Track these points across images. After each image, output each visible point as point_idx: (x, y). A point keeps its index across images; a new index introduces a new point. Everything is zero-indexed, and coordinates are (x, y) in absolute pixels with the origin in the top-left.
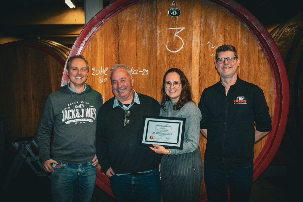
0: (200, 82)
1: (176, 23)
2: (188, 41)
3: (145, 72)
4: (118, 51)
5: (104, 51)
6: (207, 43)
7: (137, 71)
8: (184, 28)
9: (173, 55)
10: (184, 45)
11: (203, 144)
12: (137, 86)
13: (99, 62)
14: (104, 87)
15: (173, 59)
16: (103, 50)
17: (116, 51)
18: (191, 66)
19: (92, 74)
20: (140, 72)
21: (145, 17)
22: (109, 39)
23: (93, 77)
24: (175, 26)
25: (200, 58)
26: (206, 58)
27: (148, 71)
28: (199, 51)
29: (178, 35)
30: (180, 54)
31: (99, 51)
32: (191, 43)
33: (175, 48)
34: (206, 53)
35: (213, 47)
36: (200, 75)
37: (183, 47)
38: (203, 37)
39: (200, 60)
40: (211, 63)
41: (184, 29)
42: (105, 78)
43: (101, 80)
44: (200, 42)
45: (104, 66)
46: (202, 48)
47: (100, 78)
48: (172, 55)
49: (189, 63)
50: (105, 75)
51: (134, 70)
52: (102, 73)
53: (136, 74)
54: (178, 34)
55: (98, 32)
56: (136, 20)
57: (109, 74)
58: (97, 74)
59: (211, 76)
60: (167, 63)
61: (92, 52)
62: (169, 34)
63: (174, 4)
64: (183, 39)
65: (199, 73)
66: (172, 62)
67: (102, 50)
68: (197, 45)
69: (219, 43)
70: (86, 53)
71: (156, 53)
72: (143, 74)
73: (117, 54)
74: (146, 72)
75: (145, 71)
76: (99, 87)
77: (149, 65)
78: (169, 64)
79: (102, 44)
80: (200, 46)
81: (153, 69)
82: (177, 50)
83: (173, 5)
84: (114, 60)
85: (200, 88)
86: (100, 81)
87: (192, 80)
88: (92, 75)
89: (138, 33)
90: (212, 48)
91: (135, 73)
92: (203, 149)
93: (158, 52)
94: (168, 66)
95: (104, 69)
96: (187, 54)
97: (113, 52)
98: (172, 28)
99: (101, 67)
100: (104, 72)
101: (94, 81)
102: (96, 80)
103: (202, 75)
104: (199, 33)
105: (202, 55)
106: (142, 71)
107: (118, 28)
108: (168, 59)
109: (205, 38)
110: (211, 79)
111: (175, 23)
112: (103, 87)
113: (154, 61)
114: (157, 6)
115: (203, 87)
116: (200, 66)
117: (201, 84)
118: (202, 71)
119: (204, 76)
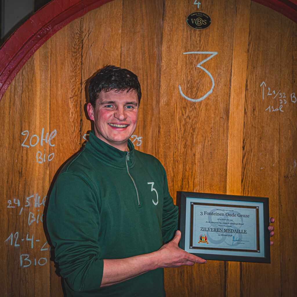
0: (244, 163)
1: (200, 41)
2: (223, 80)
3: (135, 140)
4: (81, 95)
5: (49, 94)
6: (259, 86)
8: (216, 53)
9: (193, 106)
10: (214, 87)
13: (38, 116)
14: (48, 172)
15: (193, 114)
16: (49, 92)
17: (77, 96)
18: (228, 129)
19: (23, 145)
21: (139, 26)
22: (62, 68)
23: (25, 152)
24: (198, 49)
25: (245, 113)
26: (256, 113)
27: (141, 138)
28: (244, 100)
29: (204, 67)
30: (207, 105)
31: (38, 93)
32: (228, 83)
33: (196, 94)
34: (257, 104)
35: (271, 92)
36: (243, 148)
37: (213, 90)
38: (252, 73)
39: (246, 118)
40: (267, 124)
41: (217, 55)
42: (50, 152)
43: (43, 157)
44: (247, 82)
45: (49, 128)
46: (249, 95)
47: (39, 154)
48: (191, 107)
49: (224, 124)
50: (50, 147)
52: (44, 141)
54: (204, 65)
55: (37, 52)
56: (120, 31)
57: (59, 145)
58: (32, 144)
59: (266, 149)
60: (180, 122)
61: (24, 95)
62: (186, 63)
63: (199, 4)
64: (213, 77)
65: (242, 143)
66: (191, 121)
67: (46, 91)
68: (240, 88)
69: (282, 84)
70: (10, 98)
71: (158, 102)
73: (79, 102)
74: (138, 140)
75: (135, 138)
76: (37, 172)
77: (144, 127)
78: (184, 125)
79: (46, 79)
80: (247, 89)
81: (153, 134)
82: (201, 96)
83: (197, 5)
84: (71, 115)
86: (40, 160)
87: (228, 158)
88: (23, 147)
89: (122, 59)
90: (268, 94)
93: (163, 100)
94: (183, 129)
95: (48, 134)
96: (222, 106)
97: (70, 96)
98: (192, 51)
99: (43, 129)
100: (48, 141)
101: (27, 161)
102: (30, 158)
103: (247, 147)
104: (245, 64)
105: (250, 108)
107: (81, 45)
108: (183, 115)
109: (256, 75)
110: (266, 155)
111: (198, 42)
112: (45, 173)
113: (153, 119)
114: (164, 4)
115: (250, 171)
116: (245, 130)
117: (246, 165)
118: (248, 141)
119: (252, 149)
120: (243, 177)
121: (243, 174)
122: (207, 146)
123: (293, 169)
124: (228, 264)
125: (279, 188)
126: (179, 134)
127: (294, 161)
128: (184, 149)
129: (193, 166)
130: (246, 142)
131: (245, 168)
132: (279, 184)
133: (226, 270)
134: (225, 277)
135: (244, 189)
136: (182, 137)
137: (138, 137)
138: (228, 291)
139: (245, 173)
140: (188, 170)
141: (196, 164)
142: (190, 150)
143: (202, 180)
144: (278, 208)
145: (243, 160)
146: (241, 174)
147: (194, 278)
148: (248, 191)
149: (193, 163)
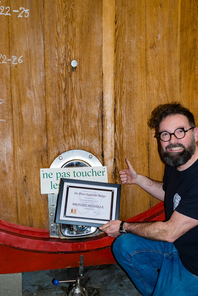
3: (23, 12)
7: (8, 9)
11: (121, 136)
12: (9, 38)
18: (102, 6)
20: (14, 11)
27: (28, 10)
36: (116, 23)
51: (3, 7)
53: (7, 14)
65: (114, 19)
72: (20, 16)
74: (26, 12)
75: (22, 10)
85: (116, 45)
91: (5, 13)
92: (122, 144)
94: (64, 5)
103: (119, 22)
106: (18, 11)
115: (122, 43)
116: (116, 8)
117: (118, 38)
118: (119, 16)
119: (123, 24)
120: (115, 47)
121: (115, 46)
122: (85, 20)
123: (157, 41)
124: (104, 119)
125: (146, 57)
126: (60, 9)
127: (158, 34)
128: (66, 23)
129: (74, 37)
130: (117, 18)
131: (117, 40)
132: (146, 54)
133: (103, 125)
134: (103, 130)
135: (117, 57)
136: (64, 12)
137: (25, 9)
138: (105, 141)
139: (117, 44)
140: (70, 40)
141: (77, 36)
142: (70, 23)
143: (82, 49)
144: (145, 74)
145: (115, 33)
146: (114, 45)
147: (77, 130)
148: (120, 59)
149: (74, 35)
